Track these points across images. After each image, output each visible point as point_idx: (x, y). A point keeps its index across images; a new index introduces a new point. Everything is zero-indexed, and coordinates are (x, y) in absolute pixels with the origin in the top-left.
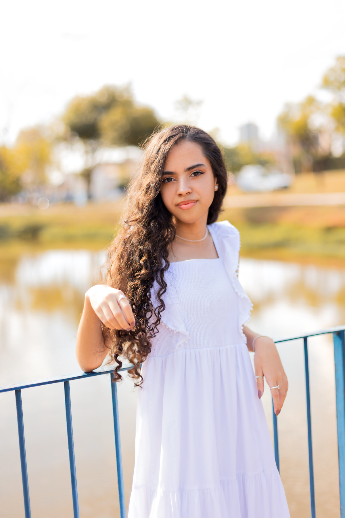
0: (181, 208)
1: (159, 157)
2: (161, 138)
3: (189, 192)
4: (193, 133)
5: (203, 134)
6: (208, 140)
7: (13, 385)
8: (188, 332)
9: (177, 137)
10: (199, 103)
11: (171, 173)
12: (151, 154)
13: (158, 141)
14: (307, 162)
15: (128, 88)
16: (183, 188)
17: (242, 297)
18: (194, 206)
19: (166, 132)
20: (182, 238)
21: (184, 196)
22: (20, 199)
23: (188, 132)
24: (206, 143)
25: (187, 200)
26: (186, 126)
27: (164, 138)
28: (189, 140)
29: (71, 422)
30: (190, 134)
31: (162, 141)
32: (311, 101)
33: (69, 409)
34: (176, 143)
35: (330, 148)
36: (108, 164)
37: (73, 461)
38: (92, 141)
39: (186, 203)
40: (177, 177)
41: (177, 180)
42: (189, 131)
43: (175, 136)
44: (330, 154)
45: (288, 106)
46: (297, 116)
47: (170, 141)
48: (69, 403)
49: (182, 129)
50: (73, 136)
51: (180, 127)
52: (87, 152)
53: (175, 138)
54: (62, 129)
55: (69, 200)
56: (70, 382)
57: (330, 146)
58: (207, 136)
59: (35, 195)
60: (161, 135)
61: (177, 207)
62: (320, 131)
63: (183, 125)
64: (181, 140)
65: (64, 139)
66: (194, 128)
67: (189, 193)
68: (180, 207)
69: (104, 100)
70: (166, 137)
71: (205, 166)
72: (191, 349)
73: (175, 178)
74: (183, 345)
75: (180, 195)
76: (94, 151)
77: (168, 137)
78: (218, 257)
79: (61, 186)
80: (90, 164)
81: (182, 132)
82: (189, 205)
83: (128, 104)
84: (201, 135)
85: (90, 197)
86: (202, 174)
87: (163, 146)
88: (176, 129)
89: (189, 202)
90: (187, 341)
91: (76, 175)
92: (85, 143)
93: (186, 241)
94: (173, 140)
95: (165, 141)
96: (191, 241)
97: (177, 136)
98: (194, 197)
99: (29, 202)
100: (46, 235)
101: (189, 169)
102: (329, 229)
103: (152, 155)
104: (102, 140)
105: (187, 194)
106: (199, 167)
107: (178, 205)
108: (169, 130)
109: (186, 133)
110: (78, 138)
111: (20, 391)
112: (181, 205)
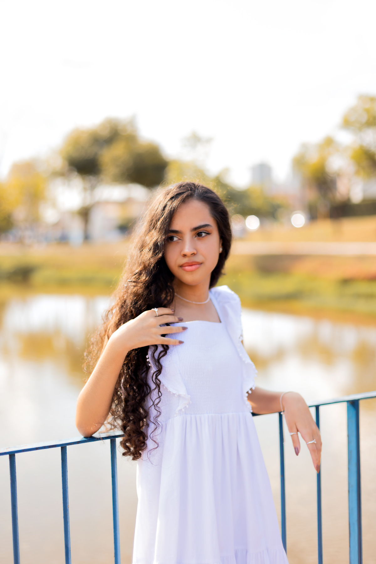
0: (184, 270)
1: (165, 215)
2: (168, 195)
3: (194, 253)
4: (201, 191)
5: (211, 193)
6: (216, 200)
7: (7, 449)
8: (189, 396)
9: (185, 195)
10: (209, 141)
11: (176, 232)
12: (156, 211)
13: (164, 197)
14: (323, 208)
15: (132, 122)
16: (187, 249)
17: (246, 362)
18: (198, 268)
19: (173, 188)
20: (184, 299)
21: (189, 257)
22: (11, 237)
23: (196, 190)
24: (213, 203)
25: (192, 261)
26: (194, 184)
27: (171, 195)
28: (197, 199)
29: (67, 489)
30: (199, 193)
31: (169, 197)
32: (329, 142)
33: (66, 475)
34: (184, 201)
35: (348, 194)
36: (107, 203)
37: (68, 532)
38: (91, 177)
39: (190, 264)
40: (182, 237)
41: (181, 239)
42: (198, 189)
43: (183, 193)
44: (349, 200)
45: (305, 146)
46: (313, 158)
47: (177, 199)
48: (66, 469)
49: (190, 187)
50: (70, 171)
51: (188, 184)
52: (85, 189)
53: (183, 195)
54: (59, 163)
55: (63, 240)
56: (68, 447)
57: (349, 190)
58: (215, 196)
59: (28, 233)
60: (168, 191)
61: (180, 268)
62: (339, 175)
63: (191, 183)
64: (189, 198)
65: (61, 174)
66: (203, 187)
67: (193, 255)
68: (184, 268)
69: (105, 133)
70: (172, 194)
71: (212, 227)
72: (191, 414)
73: (180, 237)
74: (183, 410)
75: (185, 256)
76: (93, 188)
77: (175, 194)
78: (221, 322)
79: (56, 225)
80: (88, 202)
81: (190, 190)
82: (194, 267)
83: (131, 139)
84: (209, 195)
85: (87, 237)
86: (208, 235)
87: (170, 203)
88: (183, 186)
89: (193, 264)
90: (188, 405)
91: (72, 214)
92: (83, 179)
93: (188, 302)
94: (180, 198)
95: (172, 198)
96: (194, 302)
97: (185, 193)
98: (198, 259)
99: (20, 241)
100: (38, 278)
101: (195, 229)
102: (346, 282)
103: (156, 213)
104: (102, 176)
105: (192, 255)
106: (206, 227)
107: (181, 266)
108: (176, 187)
109: (194, 191)
110: (76, 173)
111: (14, 455)
112: (184, 266)
